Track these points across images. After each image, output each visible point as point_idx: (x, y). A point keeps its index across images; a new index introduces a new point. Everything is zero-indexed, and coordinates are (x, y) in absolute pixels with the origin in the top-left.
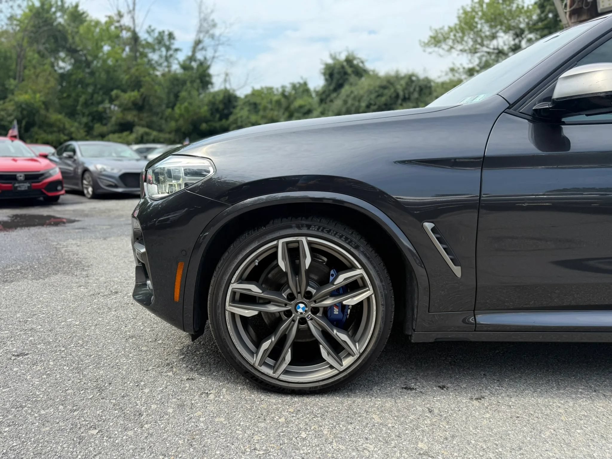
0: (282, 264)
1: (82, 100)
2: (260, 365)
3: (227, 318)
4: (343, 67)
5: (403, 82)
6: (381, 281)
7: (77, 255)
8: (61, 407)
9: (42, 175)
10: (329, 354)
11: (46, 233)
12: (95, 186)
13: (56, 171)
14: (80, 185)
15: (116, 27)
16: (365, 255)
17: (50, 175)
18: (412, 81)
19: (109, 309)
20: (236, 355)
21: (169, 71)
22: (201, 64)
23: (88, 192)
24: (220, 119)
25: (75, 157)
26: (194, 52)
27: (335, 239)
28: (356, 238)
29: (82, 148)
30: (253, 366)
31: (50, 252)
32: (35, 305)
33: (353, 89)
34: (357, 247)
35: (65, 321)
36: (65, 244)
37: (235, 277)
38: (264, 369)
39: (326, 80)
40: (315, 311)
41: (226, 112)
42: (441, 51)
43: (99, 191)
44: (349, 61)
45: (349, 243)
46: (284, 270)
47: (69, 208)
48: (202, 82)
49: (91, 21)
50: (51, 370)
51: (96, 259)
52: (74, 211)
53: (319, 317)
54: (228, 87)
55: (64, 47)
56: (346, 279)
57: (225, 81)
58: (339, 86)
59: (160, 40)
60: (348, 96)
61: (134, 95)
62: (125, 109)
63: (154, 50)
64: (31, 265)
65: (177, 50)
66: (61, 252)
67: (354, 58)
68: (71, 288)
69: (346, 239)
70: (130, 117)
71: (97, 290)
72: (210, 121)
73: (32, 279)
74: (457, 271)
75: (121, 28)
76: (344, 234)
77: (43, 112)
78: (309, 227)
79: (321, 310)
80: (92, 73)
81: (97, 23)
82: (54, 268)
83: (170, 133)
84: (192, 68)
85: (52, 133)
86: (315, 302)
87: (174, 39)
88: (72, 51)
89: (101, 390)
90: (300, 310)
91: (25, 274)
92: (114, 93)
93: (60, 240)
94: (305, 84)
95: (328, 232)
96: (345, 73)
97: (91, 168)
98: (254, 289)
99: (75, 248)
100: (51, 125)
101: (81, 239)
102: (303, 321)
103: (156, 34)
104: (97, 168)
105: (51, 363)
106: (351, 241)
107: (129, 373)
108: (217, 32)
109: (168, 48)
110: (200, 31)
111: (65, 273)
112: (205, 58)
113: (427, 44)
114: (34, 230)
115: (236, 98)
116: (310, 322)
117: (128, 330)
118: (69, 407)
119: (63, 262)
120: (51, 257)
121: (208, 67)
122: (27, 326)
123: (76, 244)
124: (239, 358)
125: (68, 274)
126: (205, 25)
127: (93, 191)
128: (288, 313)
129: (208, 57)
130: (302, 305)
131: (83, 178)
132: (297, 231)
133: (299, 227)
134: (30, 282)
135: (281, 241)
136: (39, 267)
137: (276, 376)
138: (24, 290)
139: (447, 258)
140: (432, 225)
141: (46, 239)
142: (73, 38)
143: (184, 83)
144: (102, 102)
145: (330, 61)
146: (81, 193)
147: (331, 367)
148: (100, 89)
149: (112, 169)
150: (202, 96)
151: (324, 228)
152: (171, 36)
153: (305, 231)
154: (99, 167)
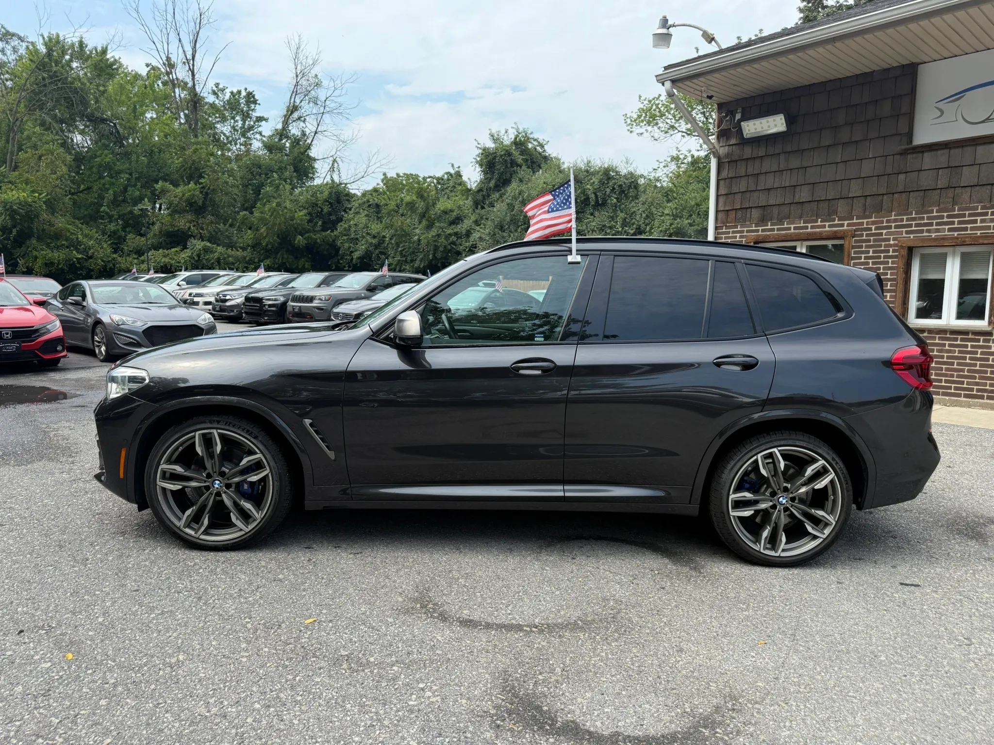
0: (199, 450)
1: (109, 195)
2: (185, 527)
3: (158, 491)
4: (509, 154)
5: (595, 180)
6: (276, 463)
7: (67, 440)
8: (28, 556)
9: (37, 331)
10: (237, 518)
11: (35, 412)
12: (110, 344)
13: (56, 325)
14: (90, 342)
15: (165, 84)
16: (263, 444)
17: (48, 332)
18: (609, 178)
19: (86, 492)
20: (166, 519)
21: (248, 151)
22: (296, 142)
23: (100, 352)
24: (324, 229)
25: (85, 304)
26: (286, 123)
27: (239, 432)
28: (255, 431)
29: (94, 290)
30: (179, 528)
31: (37, 436)
32: (15, 489)
33: (524, 187)
34: (256, 438)
35: (42, 502)
36: (55, 426)
37: (163, 460)
38: (188, 531)
39: (485, 172)
40: (228, 486)
41: (333, 218)
42: (657, 133)
43: (117, 351)
44: (520, 144)
45: (249, 435)
46: (201, 455)
47: (72, 375)
48: (296, 170)
49: (126, 75)
50: (24, 535)
51: (88, 444)
52: (77, 380)
53: (231, 491)
54: (336, 179)
55: (82, 116)
56: (248, 462)
57: (332, 170)
58: (503, 182)
59: (233, 104)
60: (515, 198)
61: (190, 189)
62: (175, 211)
63: (224, 119)
64: (14, 450)
65: (260, 119)
66: (49, 436)
67: (528, 139)
68: (53, 474)
69: (248, 431)
70: (182, 223)
71: (79, 476)
72: (308, 231)
73: (14, 466)
74: (331, 454)
75: (174, 84)
76: (245, 427)
77: (45, 216)
78: (218, 422)
79: (234, 486)
80: (127, 155)
81: (137, 76)
82: (39, 454)
83: (244, 249)
84: (281, 149)
85: (58, 248)
86: (228, 479)
87: (255, 102)
88: (96, 121)
89: (61, 547)
90: (216, 486)
91: (7, 461)
92: (159, 185)
93: (51, 423)
94: (459, 175)
95: (234, 426)
96: (514, 163)
97: (105, 319)
98: (179, 469)
99: (66, 432)
100: (57, 236)
101: (76, 420)
102: (218, 494)
103: (227, 96)
104: (112, 320)
105: (25, 531)
106: (252, 433)
107: (87, 537)
108: (322, 94)
109: (246, 116)
110: (295, 93)
111: (50, 459)
112: (304, 134)
113: (637, 121)
114: (21, 408)
115: (349, 196)
116: (223, 495)
117: (99, 508)
118: (35, 556)
119: (50, 448)
120: (37, 443)
121: (309, 147)
122: (6, 506)
123: (69, 427)
124: (168, 522)
125: (53, 461)
126: (303, 82)
127: (106, 351)
128: (207, 488)
129: (308, 132)
130: (217, 482)
131: (93, 333)
132: (209, 425)
133: (211, 422)
134: (11, 468)
135: (198, 433)
136: (22, 453)
137: (197, 536)
138: (5, 476)
139: (323, 445)
140: (310, 421)
141: (35, 421)
142: (97, 102)
143: (268, 171)
144: (141, 199)
145: (491, 145)
146: (91, 353)
147: (241, 530)
148: (137, 179)
149: (134, 322)
150: (297, 191)
151: (230, 423)
152: (251, 98)
153: (215, 425)
154: (116, 318)
